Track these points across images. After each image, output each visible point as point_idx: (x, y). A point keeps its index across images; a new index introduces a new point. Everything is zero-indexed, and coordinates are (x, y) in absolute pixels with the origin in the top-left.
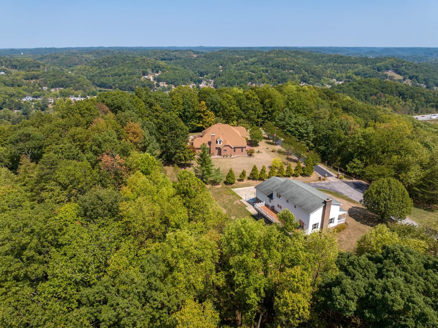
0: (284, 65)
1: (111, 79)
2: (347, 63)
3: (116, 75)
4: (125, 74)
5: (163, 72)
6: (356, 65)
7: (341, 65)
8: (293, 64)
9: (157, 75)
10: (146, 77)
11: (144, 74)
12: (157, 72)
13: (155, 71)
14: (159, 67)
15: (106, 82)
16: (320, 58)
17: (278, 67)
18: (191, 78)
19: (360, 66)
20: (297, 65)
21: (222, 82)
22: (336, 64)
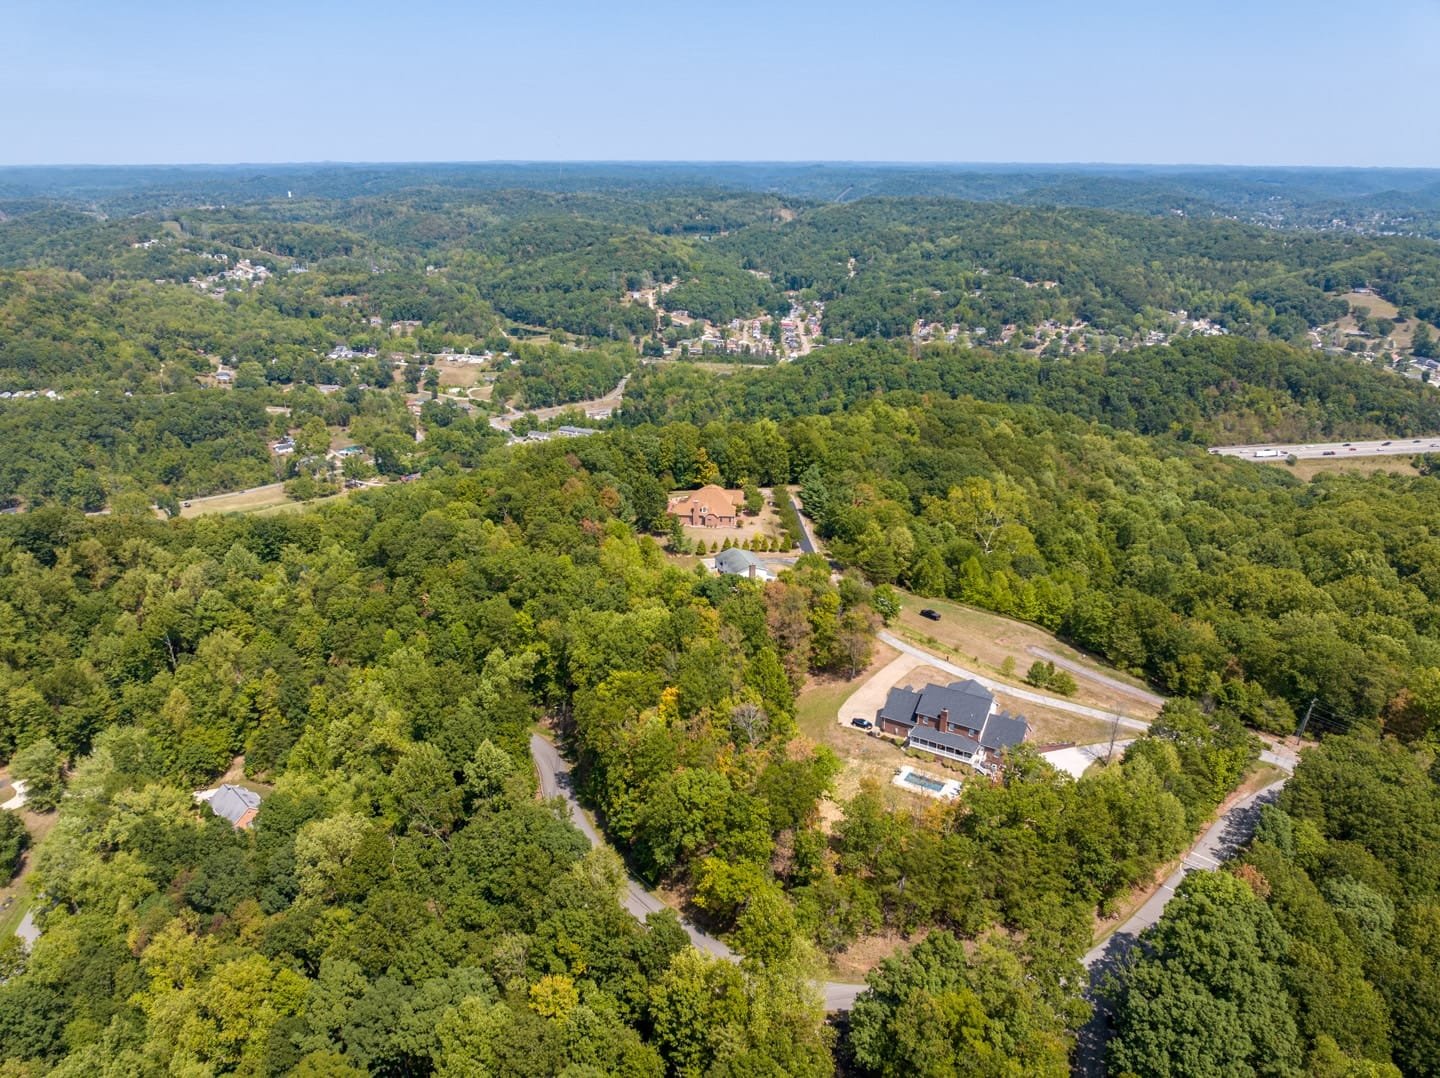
0: (1035, 266)
1: (544, 298)
2: (1241, 258)
3: (557, 286)
4: (580, 285)
5: (684, 280)
6: (1266, 265)
7: (1219, 265)
8: (1061, 263)
9: (666, 288)
10: (637, 295)
11: (633, 285)
12: (668, 280)
13: (662, 277)
14: (675, 265)
15: (531, 307)
16: (1162, 239)
17: (1018, 271)
18: (761, 299)
19: (1281, 268)
20: (1073, 267)
21: (843, 317)
22: (1206, 260)
